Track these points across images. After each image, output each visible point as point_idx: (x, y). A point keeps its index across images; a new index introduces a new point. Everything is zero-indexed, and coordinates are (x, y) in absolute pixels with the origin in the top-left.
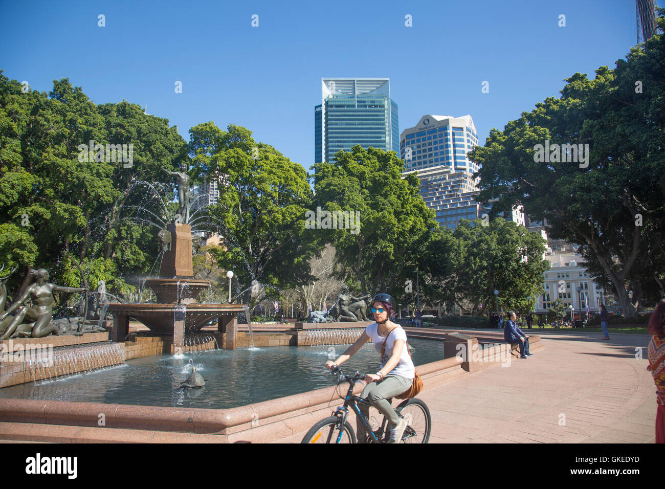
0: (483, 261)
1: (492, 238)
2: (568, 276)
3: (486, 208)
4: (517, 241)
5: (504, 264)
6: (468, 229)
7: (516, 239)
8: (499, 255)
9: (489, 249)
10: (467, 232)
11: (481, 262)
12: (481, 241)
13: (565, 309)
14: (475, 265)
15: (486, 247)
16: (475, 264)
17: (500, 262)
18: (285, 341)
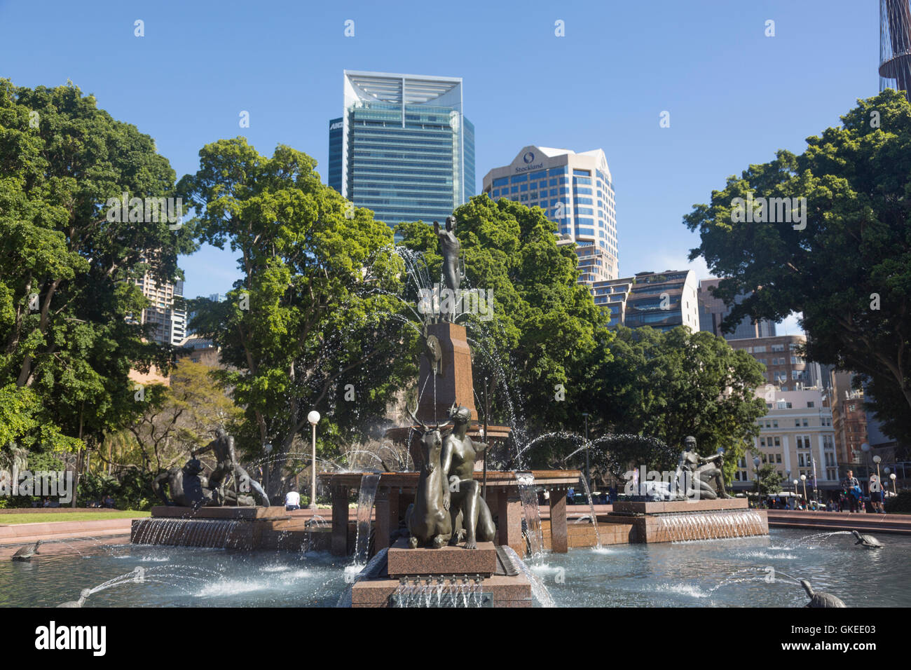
0: (661, 399)
1: (676, 360)
2: (806, 424)
3: (637, 308)
4: (717, 365)
5: (695, 404)
6: (628, 344)
7: (714, 361)
8: (685, 388)
9: (669, 377)
10: (629, 348)
11: (656, 399)
12: (655, 364)
13: (781, 481)
14: (647, 405)
15: (664, 374)
16: (647, 402)
17: (686, 399)
18: (622, 535)
